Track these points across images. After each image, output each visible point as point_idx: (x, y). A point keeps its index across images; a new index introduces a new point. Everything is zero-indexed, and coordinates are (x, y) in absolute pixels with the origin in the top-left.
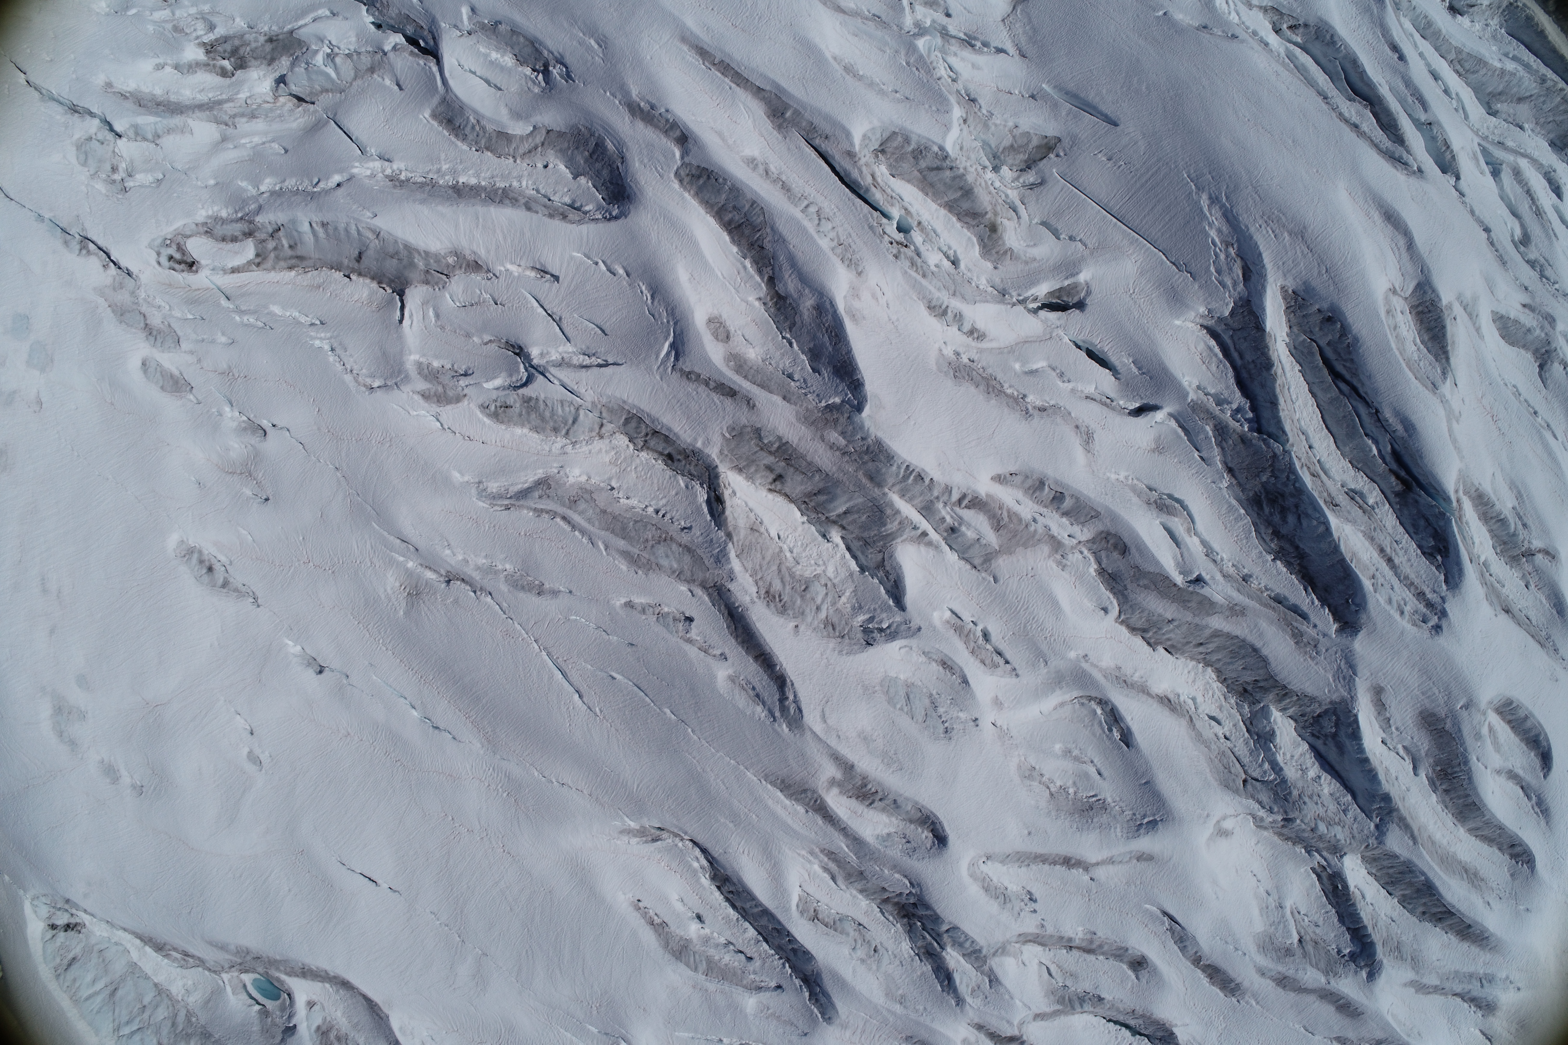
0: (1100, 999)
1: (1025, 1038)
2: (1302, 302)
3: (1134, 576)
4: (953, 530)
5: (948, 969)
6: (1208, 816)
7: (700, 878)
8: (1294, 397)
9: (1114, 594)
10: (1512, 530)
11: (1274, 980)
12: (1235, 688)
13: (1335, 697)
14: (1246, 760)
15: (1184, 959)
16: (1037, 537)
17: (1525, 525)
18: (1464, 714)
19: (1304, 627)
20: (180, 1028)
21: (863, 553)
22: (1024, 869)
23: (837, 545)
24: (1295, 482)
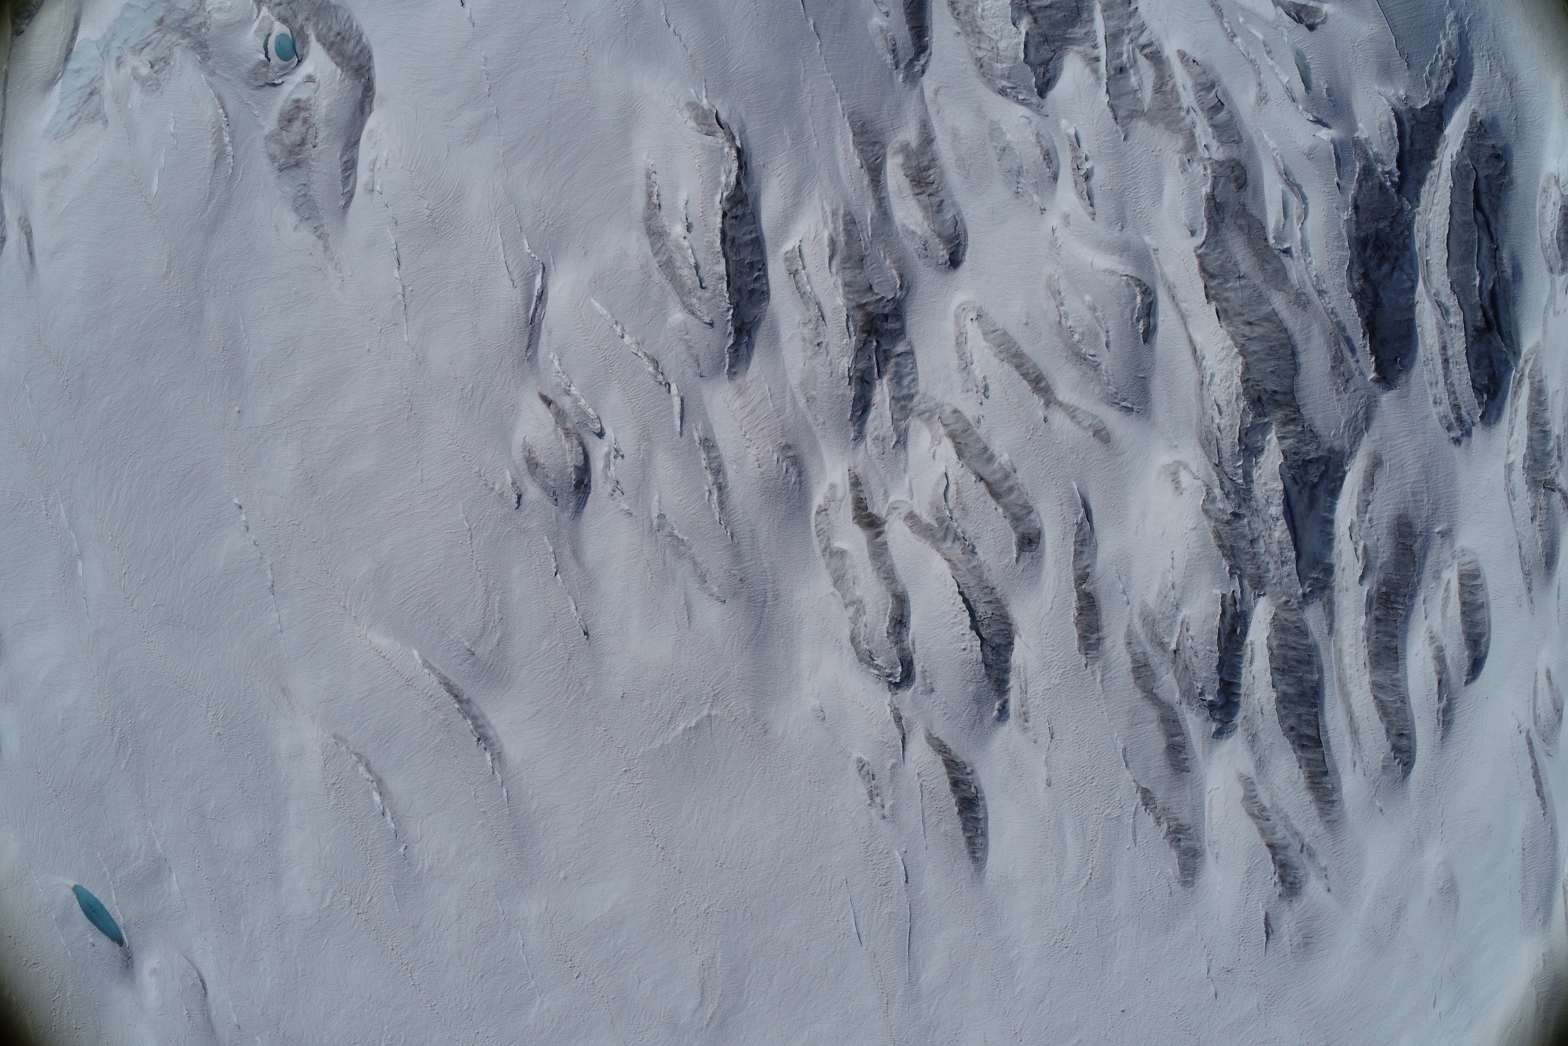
0: (973, 552)
1: (886, 527)
2: (1483, 132)
3: (1237, 212)
4: (1122, 70)
5: (870, 400)
6: (1176, 447)
7: (717, 193)
8: (1436, 201)
9: (1209, 224)
10: (1549, 448)
11: (1135, 661)
12: (1252, 392)
13: (1337, 444)
14: (1226, 455)
15: (1071, 567)
16: (1181, 125)
17: (1560, 458)
18: (1438, 540)
19: (1348, 354)
20: (188, 25)
21: (1037, 49)
22: (996, 361)
23: (1020, 33)
24: (1406, 238)
